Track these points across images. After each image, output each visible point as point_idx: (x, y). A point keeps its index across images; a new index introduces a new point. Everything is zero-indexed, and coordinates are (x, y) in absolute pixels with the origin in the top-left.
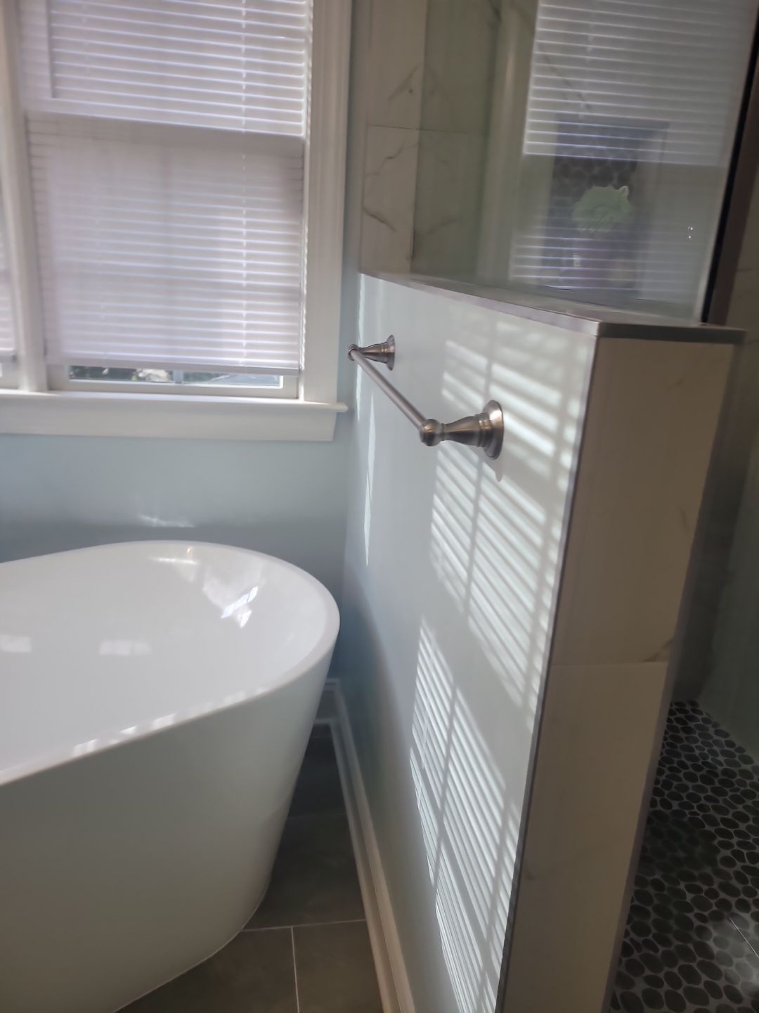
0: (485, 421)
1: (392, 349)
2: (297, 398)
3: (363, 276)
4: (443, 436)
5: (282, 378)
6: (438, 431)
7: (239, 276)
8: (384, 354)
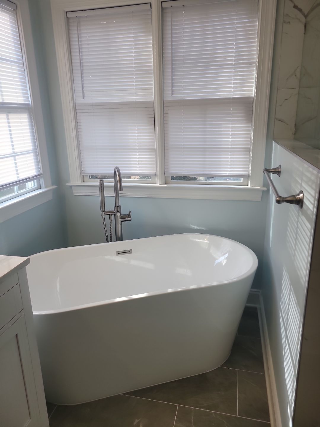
0: (298, 197)
1: (280, 170)
2: (248, 185)
3: (274, 142)
4: (283, 201)
5: (242, 178)
6: (281, 200)
7: (228, 145)
8: (277, 172)
